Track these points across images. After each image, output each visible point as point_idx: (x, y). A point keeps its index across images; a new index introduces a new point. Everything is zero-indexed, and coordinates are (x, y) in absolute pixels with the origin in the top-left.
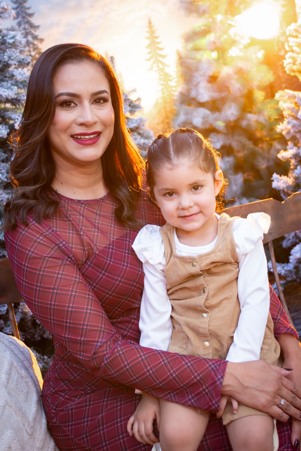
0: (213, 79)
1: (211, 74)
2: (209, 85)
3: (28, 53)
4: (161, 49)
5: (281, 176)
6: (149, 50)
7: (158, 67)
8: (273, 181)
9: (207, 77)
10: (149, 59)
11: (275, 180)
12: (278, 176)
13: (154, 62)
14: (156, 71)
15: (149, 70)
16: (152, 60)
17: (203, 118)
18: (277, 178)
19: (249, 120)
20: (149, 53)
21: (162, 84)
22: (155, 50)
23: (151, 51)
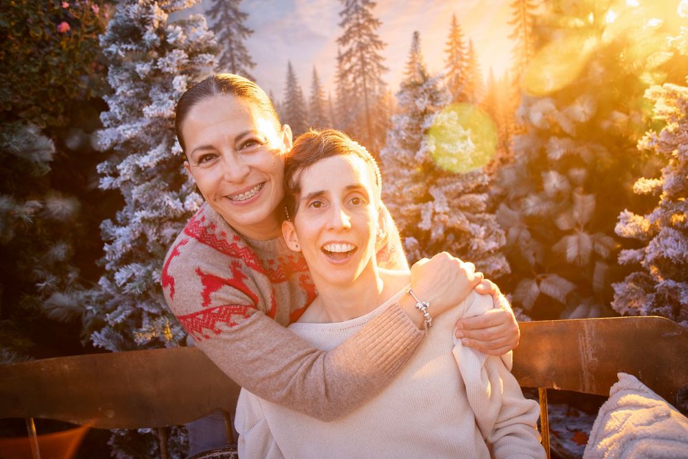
0: (570, 57)
3: (356, 21)
5: (635, 215)
6: (514, 10)
8: (619, 220)
10: (515, 21)
11: (621, 221)
12: (630, 214)
13: (520, 26)
14: (521, 37)
15: (512, 36)
16: (519, 23)
17: (544, 114)
18: (627, 218)
19: (614, 121)
20: (516, 13)
22: (524, 9)
23: (519, 11)
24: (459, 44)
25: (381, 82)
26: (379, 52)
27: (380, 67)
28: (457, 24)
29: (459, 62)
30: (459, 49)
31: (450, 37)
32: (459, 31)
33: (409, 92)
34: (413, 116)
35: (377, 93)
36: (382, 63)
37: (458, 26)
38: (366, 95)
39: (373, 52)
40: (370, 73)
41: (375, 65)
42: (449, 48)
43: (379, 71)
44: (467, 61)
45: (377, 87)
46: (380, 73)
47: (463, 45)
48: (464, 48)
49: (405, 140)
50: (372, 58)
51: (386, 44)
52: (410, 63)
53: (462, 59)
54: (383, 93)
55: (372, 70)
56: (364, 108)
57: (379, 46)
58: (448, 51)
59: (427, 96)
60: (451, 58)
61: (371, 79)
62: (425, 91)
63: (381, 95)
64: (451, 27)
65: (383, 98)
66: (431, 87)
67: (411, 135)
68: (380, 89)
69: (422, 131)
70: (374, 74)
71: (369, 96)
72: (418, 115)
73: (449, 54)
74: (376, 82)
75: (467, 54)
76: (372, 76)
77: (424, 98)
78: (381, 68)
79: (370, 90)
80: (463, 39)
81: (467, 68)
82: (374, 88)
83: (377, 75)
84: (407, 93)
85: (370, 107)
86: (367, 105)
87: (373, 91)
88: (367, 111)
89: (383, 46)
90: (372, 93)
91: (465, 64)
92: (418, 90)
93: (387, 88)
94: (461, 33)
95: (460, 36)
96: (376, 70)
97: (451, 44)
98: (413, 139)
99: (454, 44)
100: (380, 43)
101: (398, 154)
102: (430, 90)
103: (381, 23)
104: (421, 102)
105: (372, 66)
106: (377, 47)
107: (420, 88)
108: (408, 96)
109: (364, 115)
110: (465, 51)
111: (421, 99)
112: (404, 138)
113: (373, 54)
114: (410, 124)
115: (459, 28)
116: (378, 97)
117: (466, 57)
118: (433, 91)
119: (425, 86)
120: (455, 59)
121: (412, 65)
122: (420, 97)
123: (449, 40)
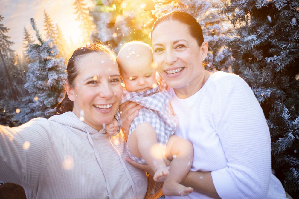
0: (111, 25)
1: (108, 22)
2: (109, 30)
4: (84, 5)
6: (75, 6)
7: (83, 16)
9: (106, 25)
10: (77, 12)
13: (80, 14)
14: (82, 20)
15: (77, 19)
16: (79, 12)
20: (76, 8)
21: (87, 28)
22: (80, 5)
23: (77, 7)
24: (50, 25)
25: (10, 50)
26: (5, 34)
27: (7, 42)
28: (48, 15)
29: (53, 35)
30: (51, 28)
31: (45, 22)
32: (49, 19)
33: (35, 50)
34: (40, 62)
35: (9, 56)
36: (8, 39)
37: (48, 16)
38: (3, 58)
39: (2, 34)
40: (3, 46)
41: (5, 41)
42: (46, 28)
43: (8, 44)
44: (57, 34)
45: (9, 53)
46: (9, 46)
47: (53, 26)
48: (54, 27)
49: (39, 76)
50: (2, 37)
51: (9, 29)
52: (26, 38)
53: (54, 33)
54: (13, 56)
55: (4, 44)
56: (3, 66)
57: (5, 31)
58: (45, 30)
59: (46, 51)
60: (48, 33)
61: (4, 49)
62: (44, 49)
63: (12, 58)
64: (45, 17)
65: (13, 59)
66: (47, 46)
67: (42, 73)
68: (10, 54)
69: (47, 70)
70: (6, 46)
71: (5, 59)
72: (43, 62)
73: (47, 31)
74: (7, 50)
75: (56, 30)
76: (4, 48)
77: (45, 52)
78: (9, 43)
79: (5, 56)
80: (52, 23)
81: (58, 37)
82: (7, 54)
83: (7, 46)
84: (34, 51)
85: (7, 65)
86: (5, 64)
87: (7, 55)
88: (5, 67)
89: (8, 30)
90: (6, 57)
91: (56, 35)
92: (40, 48)
93: (15, 53)
94: (50, 20)
95: (50, 21)
96: (6, 44)
97: (46, 26)
98: (43, 75)
99: (48, 26)
100: (5, 29)
101: (37, 84)
102: (47, 48)
103: (4, 18)
104: (43, 54)
105: (3, 42)
106: (4, 31)
107: (41, 47)
108: (35, 53)
109: (4, 70)
110: (55, 29)
111: (43, 53)
112: (38, 75)
113: (2, 35)
114: (40, 67)
115: (49, 17)
116: (10, 58)
117: (56, 32)
118: (48, 48)
119: (43, 46)
120: (50, 33)
121: (27, 39)
122: (42, 52)
123: (45, 24)
